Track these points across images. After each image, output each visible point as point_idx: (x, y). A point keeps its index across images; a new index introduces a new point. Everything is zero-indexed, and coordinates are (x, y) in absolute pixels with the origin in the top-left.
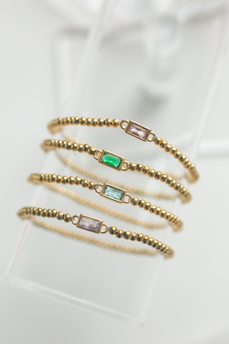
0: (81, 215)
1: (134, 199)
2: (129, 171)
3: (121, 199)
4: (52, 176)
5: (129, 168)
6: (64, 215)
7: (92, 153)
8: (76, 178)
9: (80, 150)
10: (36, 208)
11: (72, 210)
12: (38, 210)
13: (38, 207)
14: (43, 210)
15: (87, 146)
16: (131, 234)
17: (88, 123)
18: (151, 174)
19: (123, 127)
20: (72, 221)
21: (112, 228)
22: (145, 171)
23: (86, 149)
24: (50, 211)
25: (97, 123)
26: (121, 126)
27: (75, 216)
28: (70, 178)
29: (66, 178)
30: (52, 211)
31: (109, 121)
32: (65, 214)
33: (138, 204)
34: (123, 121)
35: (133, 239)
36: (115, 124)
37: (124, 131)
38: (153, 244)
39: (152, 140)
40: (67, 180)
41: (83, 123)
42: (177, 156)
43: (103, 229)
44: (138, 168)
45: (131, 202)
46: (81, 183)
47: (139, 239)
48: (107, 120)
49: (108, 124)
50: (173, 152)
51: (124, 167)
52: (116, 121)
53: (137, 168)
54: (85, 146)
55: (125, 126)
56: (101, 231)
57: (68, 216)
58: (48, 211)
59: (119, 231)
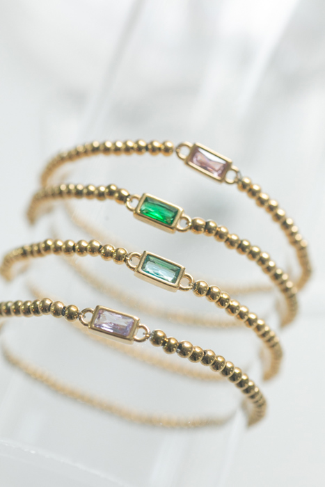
0: (97, 307)
1: (199, 283)
2: (190, 232)
3: (174, 281)
4: (45, 242)
5: (191, 228)
6: (64, 308)
7: (122, 199)
8: (91, 243)
9: (101, 195)
10: (11, 302)
11: (81, 298)
12: (16, 304)
13: (14, 300)
14: (25, 304)
15: (113, 188)
16: (191, 348)
17: (117, 150)
18: (231, 243)
19: (181, 155)
20: (80, 319)
21: (155, 332)
22: (220, 235)
23: (111, 193)
24: (38, 303)
25: (132, 148)
26: (177, 153)
27: (85, 311)
28: (79, 243)
29: (71, 244)
30: (43, 302)
31: (156, 144)
32: (67, 305)
33: (205, 293)
34: (181, 145)
35: (194, 357)
36: (167, 150)
37: (181, 163)
38: (231, 374)
39: (235, 182)
40: (74, 246)
41: (106, 150)
42: (277, 218)
43: (139, 335)
44: (208, 229)
45: (194, 288)
46: (100, 252)
47: (206, 360)
48: (152, 143)
49: (154, 150)
50: (271, 208)
51: (182, 226)
52: (169, 145)
53: (205, 229)
54: (109, 187)
55: (185, 153)
56: (136, 337)
57: (73, 309)
58: (34, 303)
59: (169, 339)
